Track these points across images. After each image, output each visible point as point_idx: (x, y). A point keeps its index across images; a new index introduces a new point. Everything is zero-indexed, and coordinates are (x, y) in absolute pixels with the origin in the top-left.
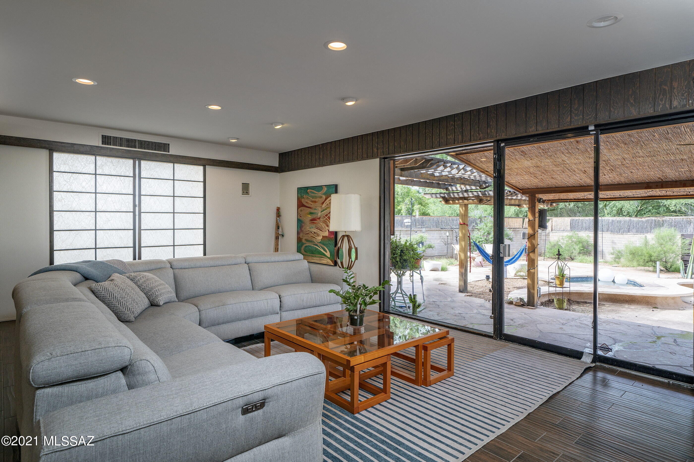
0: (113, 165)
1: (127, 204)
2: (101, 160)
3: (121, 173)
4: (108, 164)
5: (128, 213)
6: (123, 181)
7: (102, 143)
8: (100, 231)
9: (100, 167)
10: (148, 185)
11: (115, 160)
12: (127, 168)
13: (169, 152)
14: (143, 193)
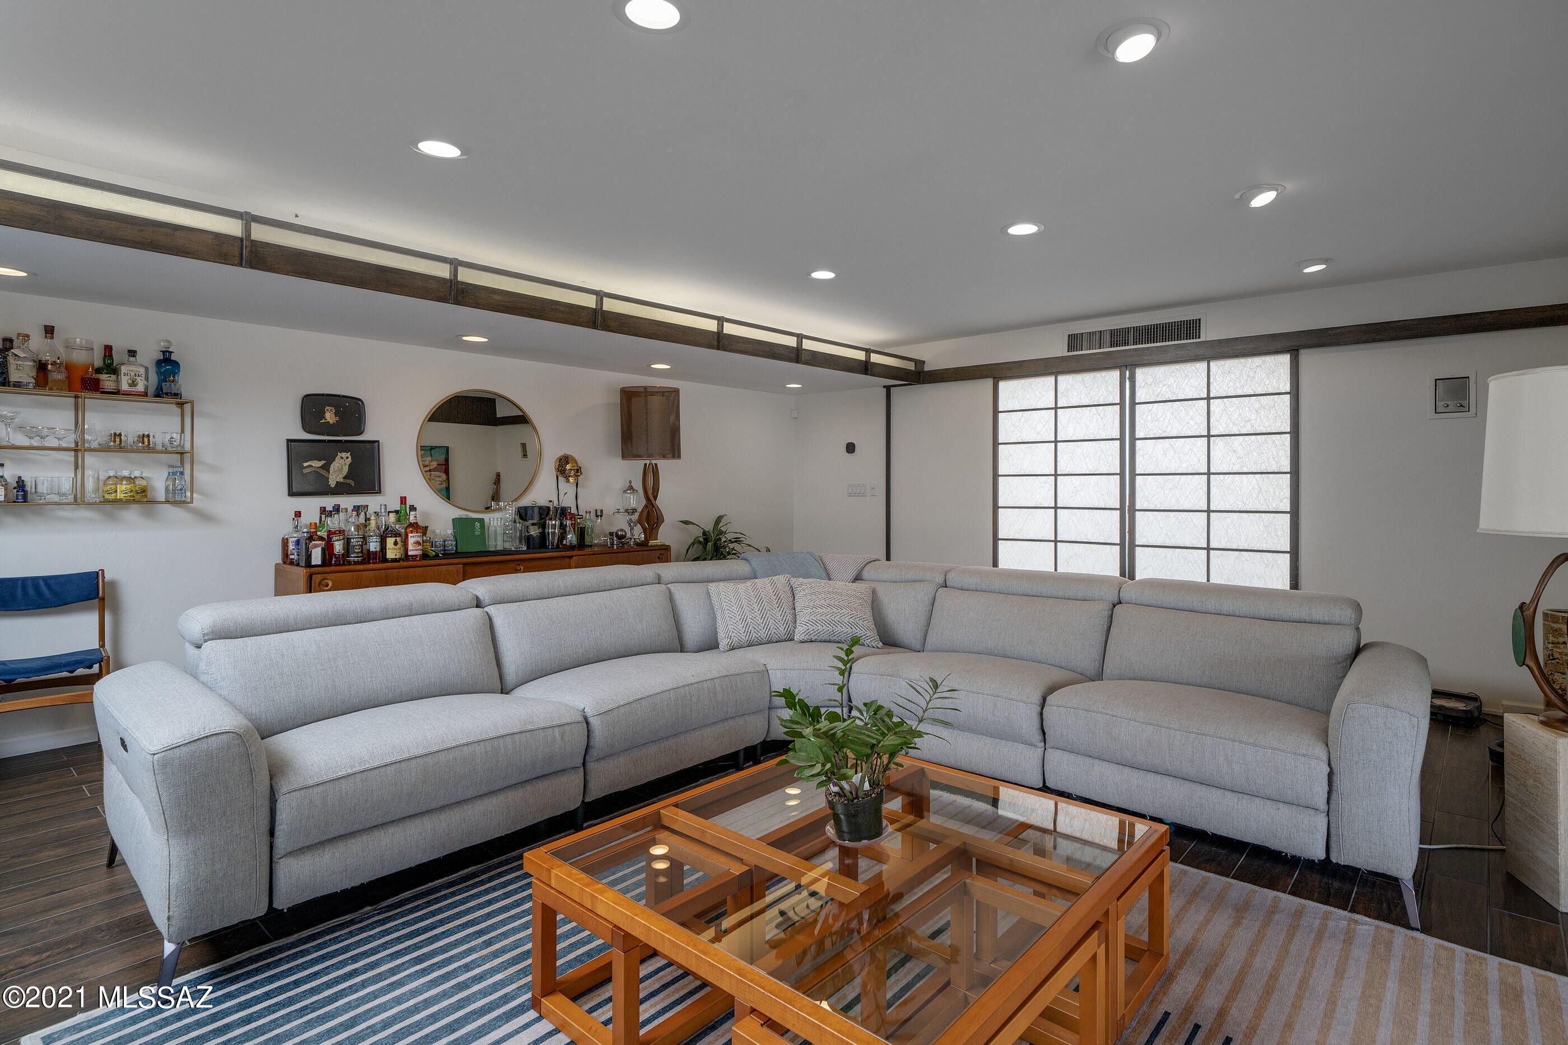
0: (1086, 387)
1: (1110, 458)
2: (1065, 381)
3: (1099, 400)
4: (1077, 387)
5: (1111, 476)
6: (1101, 414)
7: (1068, 349)
8: (1063, 510)
9: (1063, 393)
10: (1149, 418)
11: (1087, 377)
12: (1110, 388)
13: (1199, 338)
14: (1139, 434)
